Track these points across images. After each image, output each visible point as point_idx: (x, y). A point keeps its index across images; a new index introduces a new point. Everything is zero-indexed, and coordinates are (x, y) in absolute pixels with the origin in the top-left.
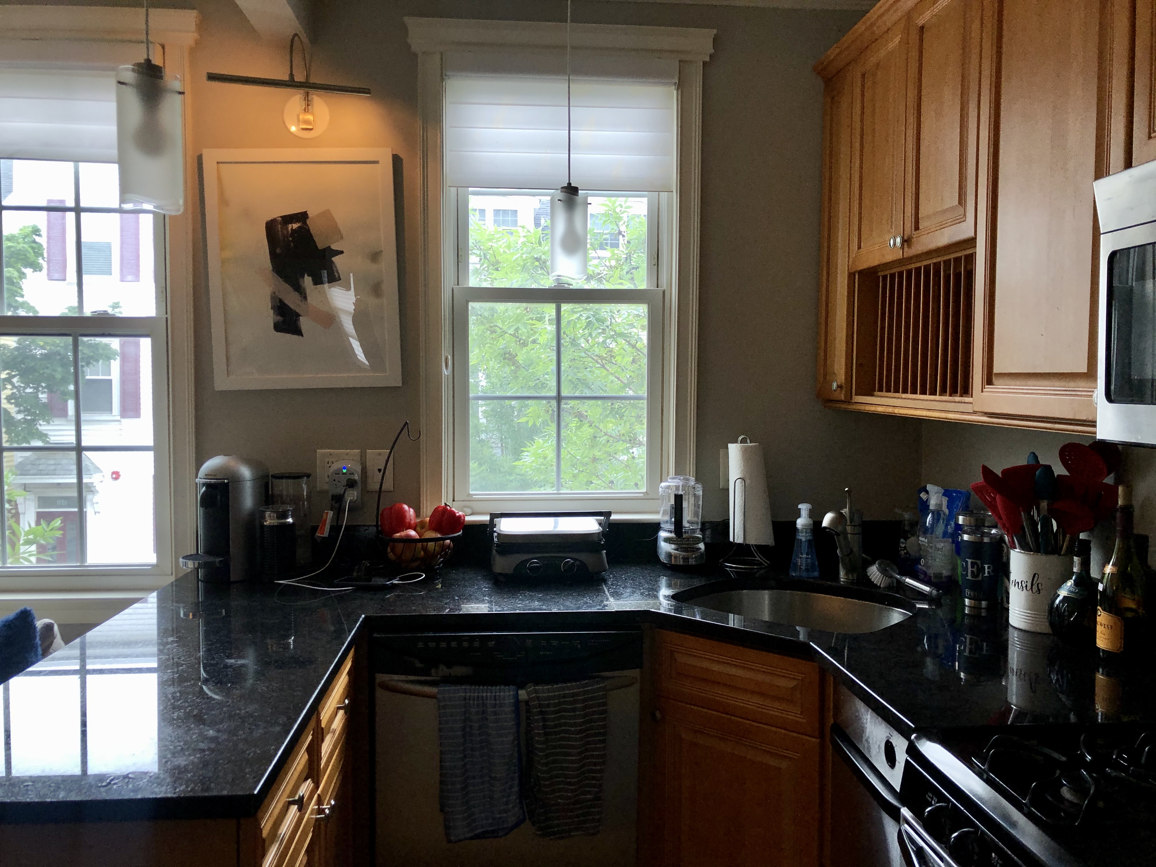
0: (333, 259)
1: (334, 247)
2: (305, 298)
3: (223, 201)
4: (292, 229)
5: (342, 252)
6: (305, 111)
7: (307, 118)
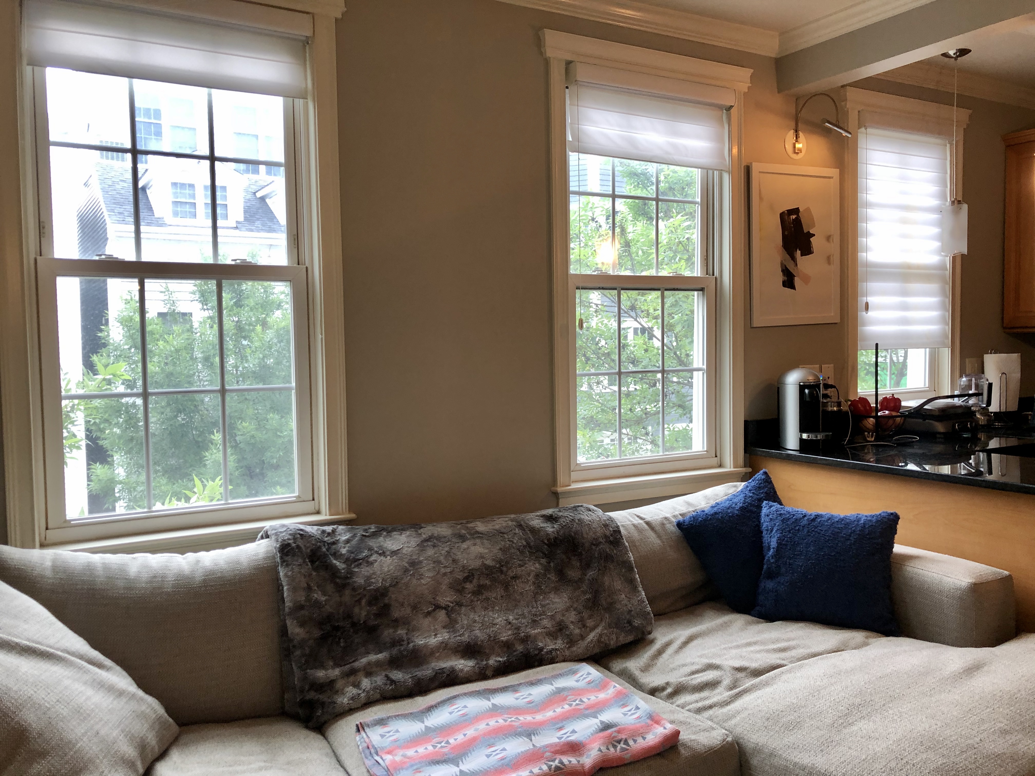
0: (810, 239)
1: (811, 232)
2: (797, 265)
3: (761, 198)
4: (793, 218)
5: (815, 235)
6: (796, 141)
7: (798, 146)
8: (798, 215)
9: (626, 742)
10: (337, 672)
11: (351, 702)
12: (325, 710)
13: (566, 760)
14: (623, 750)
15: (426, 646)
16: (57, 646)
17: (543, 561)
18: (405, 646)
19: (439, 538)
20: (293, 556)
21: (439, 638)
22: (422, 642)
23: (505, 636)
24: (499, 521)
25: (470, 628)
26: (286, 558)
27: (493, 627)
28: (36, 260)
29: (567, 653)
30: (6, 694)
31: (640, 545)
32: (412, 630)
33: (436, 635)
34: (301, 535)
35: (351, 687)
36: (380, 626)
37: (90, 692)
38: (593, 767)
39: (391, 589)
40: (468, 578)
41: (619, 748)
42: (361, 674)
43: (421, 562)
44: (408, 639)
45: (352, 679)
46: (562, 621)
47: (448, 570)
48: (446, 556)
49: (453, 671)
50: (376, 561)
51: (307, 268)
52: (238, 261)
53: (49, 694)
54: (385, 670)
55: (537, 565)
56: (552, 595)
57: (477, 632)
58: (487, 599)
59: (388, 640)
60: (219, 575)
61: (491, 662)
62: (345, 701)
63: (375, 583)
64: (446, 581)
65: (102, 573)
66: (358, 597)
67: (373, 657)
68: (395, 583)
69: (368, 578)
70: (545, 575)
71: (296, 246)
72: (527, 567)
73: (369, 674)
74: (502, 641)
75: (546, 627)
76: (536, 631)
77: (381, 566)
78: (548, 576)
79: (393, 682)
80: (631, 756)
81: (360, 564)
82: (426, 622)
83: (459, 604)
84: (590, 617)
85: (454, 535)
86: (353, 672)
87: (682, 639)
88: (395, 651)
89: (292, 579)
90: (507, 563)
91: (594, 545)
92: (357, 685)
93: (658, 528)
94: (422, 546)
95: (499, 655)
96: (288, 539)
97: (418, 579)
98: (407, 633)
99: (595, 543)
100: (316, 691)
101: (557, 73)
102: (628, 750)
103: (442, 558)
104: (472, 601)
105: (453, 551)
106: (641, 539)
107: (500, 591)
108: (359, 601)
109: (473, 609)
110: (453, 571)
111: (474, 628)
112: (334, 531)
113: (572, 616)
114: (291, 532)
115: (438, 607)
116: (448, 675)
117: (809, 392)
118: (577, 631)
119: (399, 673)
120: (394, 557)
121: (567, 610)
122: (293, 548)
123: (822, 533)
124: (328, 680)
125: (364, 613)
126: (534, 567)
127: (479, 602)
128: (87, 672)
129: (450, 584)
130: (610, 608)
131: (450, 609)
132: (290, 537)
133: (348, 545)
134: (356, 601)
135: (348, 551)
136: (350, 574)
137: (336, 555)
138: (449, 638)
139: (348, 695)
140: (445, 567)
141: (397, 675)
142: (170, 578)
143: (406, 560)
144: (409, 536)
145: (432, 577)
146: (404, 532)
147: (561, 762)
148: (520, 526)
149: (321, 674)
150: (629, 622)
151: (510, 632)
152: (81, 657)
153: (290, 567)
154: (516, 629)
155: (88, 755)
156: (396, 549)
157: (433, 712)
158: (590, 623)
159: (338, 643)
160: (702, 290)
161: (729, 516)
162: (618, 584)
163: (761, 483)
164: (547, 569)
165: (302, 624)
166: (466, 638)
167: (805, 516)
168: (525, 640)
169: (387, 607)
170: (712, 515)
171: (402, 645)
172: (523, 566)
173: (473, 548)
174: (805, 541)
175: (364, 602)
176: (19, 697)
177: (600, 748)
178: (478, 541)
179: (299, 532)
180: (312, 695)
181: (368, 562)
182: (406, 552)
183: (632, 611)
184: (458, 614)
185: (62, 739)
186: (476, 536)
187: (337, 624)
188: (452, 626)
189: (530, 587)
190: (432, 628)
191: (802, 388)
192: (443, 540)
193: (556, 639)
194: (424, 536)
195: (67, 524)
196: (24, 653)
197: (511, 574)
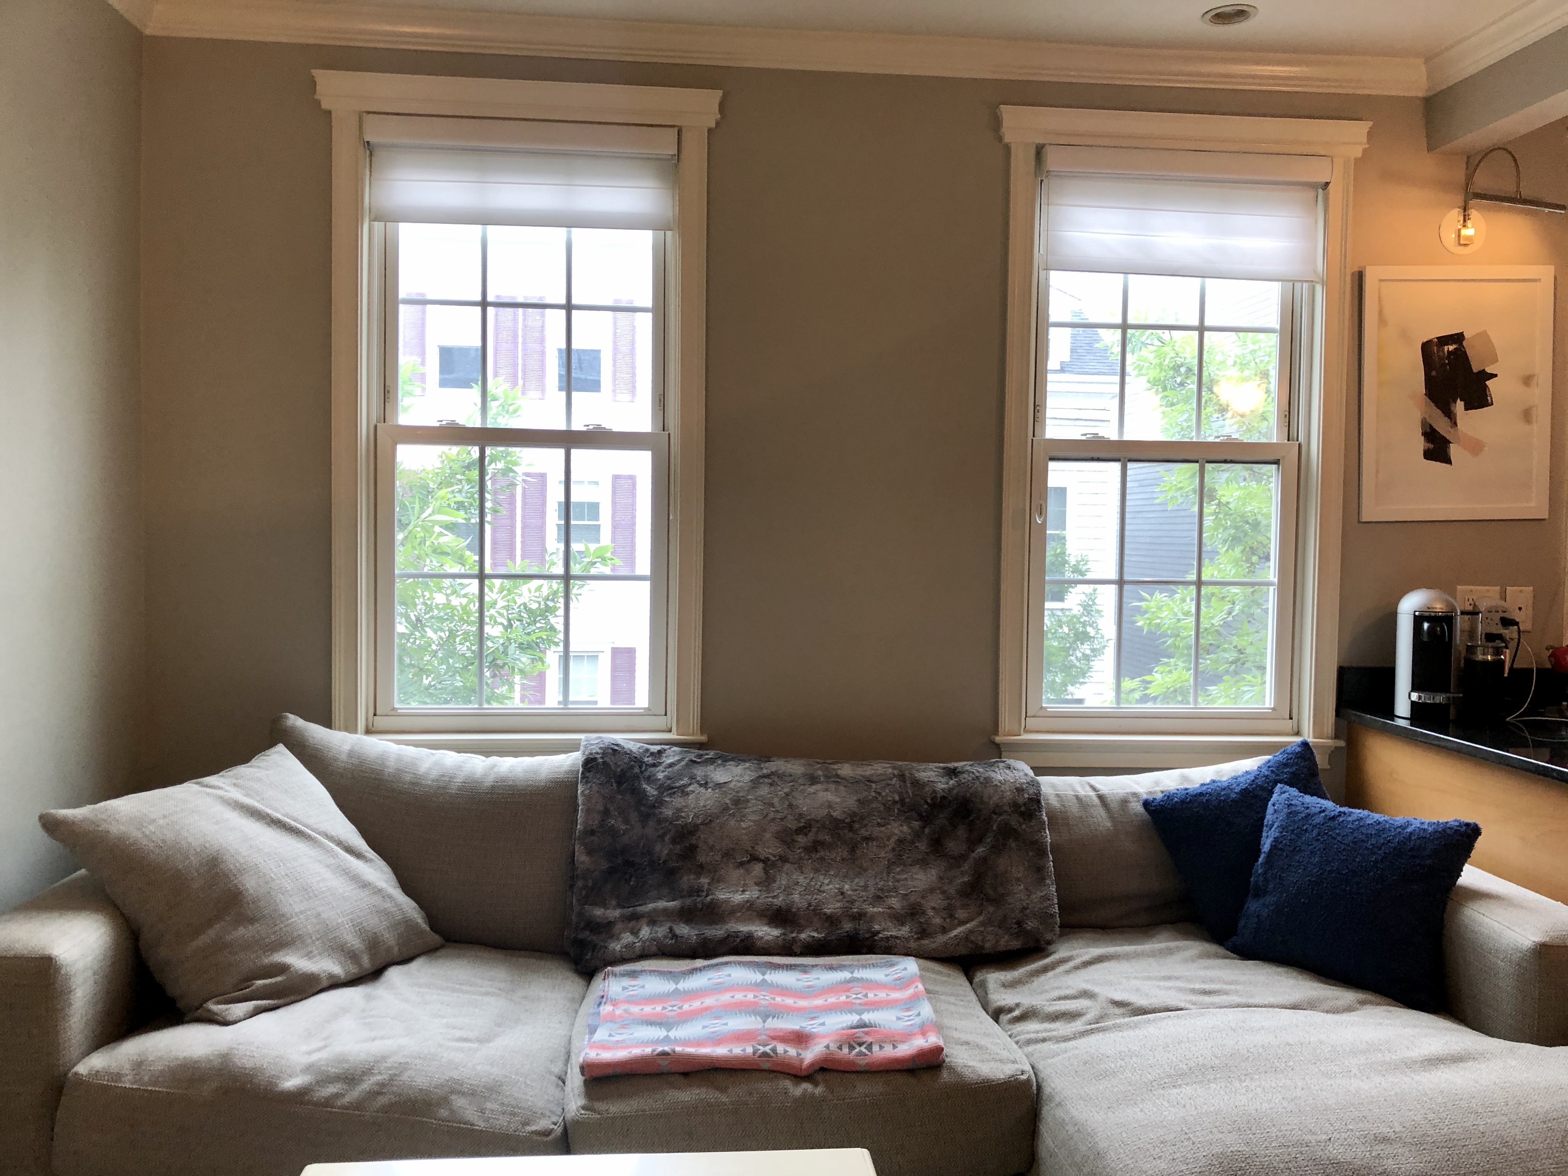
0: (1487, 382)
1: (1489, 370)
2: (1455, 424)
3: (1382, 321)
4: (1448, 351)
5: (1496, 376)
6: (1464, 226)
7: (1468, 232)
8: (1461, 344)
9: (870, 1047)
10: (617, 913)
11: (624, 950)
12: (595, 954)
13: (781, 1048)
14: (860, 1054)
15: (727, 901)
16: (315, 826)
17: (916, 824)
18: (703, 897)
19: (781, 776)
20: (596, 773)
21: (747, 896)
22: (723, 897)
23: (832, 907)
24: (876, 766)
25: (788, 890)
26: (588, 774)
27: (817, 894)
28: (376, 427)
29: (913, 945)
30: (233, 856)
31: (1077, 825)
32: (717, 880)
33: (743, 891)
34: (614, 751)
35: (628, 934)
36: (680, 869)
37: (328, 874)
38: (812, 1065)
39: (702, 827)
40: (803, 830)
41: (857, 1050)
42: (644, 921)
43: (748, 801)
44: (709, 890)
45: (633, 923)
46: (919, 904)
47: (779, 816)
48: (782, 799)
49: (749, 936)
50: (693, 792)
51: (669, 434)
52: (591, 427)
53: (280, 866)
54: (672, 921)
55: (905, 828)
56: (915, 869)
57: (796, 897)
58: (822, 859)
59: (685, 887)
60: (510, 783)
61: (803, 936)
62: (618, 948)
63: (683, 818)
64: (774, 828)
65: (393, 764)
66: (661, 831)
67: (662, 904)
68: (709, 821)
69: (679, 810)
70: (912, 842)
71: (662, 408)
72: (887, 829)
73: (652, 922)
74: (825, 914)
75: (893, 908)
76: (875, 910)
77: (698, 799)
78: (916, 844)
79: (675, 936)
80: (867, 1064)
81: (674, 793)
82: (736, 874)
83: (784, 859)
84: (964, 906)
85: (804, 775)
86: (635, 917)
87: (1086, 958)
88: (688, 901)
89: (588, 798)
90: (863, 818)
91: (995, 814)
92: (635, 933)
93: (1114, 806)
94: (756, 783)
95: (816, 930)
96: (597, 753)
97: (738, 821)
98: (709, 884)
99: (997, 811)
100: (591, 931)
101: (1021, 162)
102: (867, 1055)
103: (776, 800)
104: (801, 858)
105: (794, 793)
106: (1081, 817)
107: (842, 852)
108: (662, 837)
109: (801, 869)
110: (785, 817)
111: (793, 892)
112: (660, 752)
113: (935, 901)
114: (602, 746)
115: (754, 858)
116: (742, 941)
117: (1429, 628)
118: (937, 921)
119: (687, 927)
120: (717, 790)
121: (932, 890)
122: (598, 764)
123: (1339, 838)
124: (605, 921)
125: (666, 852)
126: (899, 829)
127: (810, 861)
128: (335, 856)
129: (779, 833)
130: (997, 901)
131: (769, 863)
132: (599, 751)
133: (670, 769)
134: (659, 836)
135: (665, 776)
136: (659, 803)
137: (650, 780)
138: (758, 898)
139: (622, 942)
140: (777, 811)
141: (683, 930)
142: (459, 780)
143: (730, 796)
144: (745, 769)
145: (754, 821)
146: (743, 763)
147: (774, 1050)
148: (902, 777)
149: (598, 912)
150: (1019, 923)
151: (839, 904)
152: (339, 843)
153: (589, 785)
154: (848, 902)
155: (300, 932)
156: (721, 782)
157: (694, 975)
158: (961, 914)
159: (627, 881)
160: (1276, 462)
161: (1220, 801)
162: (1018, 871)
163: (1291, 758)
164: (917, 835)
165: (590, 852)
166: (779, 901)
167: (1324, 811)
168: (860, 916)
169: (693, 848)
170: (1195, 796)
171: (699, 896)
172: (883, 826)
173: (821, 794)
174: (1310, 847)
175: (667, 838)
176: (245, 863)
177: (828, 1045)
178: (832, 787)
179: (613, 746)
180: (586, 935)
181: (683, 791)
182: (732, 787)
183: (1027, 909)
184: (779, 871)
185: (275, 910)
186: (833, 779)
187: (631, 859)
188: (767, 884)
189: (884, 854)
190: (742, 882)
191: (1418, 620)
192: (787, 779)
193: (902, 925)
194: (765, 771)
195: (393, 713)
196: (273, 825)
197: (864, 832)
